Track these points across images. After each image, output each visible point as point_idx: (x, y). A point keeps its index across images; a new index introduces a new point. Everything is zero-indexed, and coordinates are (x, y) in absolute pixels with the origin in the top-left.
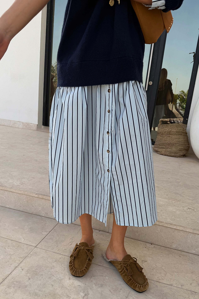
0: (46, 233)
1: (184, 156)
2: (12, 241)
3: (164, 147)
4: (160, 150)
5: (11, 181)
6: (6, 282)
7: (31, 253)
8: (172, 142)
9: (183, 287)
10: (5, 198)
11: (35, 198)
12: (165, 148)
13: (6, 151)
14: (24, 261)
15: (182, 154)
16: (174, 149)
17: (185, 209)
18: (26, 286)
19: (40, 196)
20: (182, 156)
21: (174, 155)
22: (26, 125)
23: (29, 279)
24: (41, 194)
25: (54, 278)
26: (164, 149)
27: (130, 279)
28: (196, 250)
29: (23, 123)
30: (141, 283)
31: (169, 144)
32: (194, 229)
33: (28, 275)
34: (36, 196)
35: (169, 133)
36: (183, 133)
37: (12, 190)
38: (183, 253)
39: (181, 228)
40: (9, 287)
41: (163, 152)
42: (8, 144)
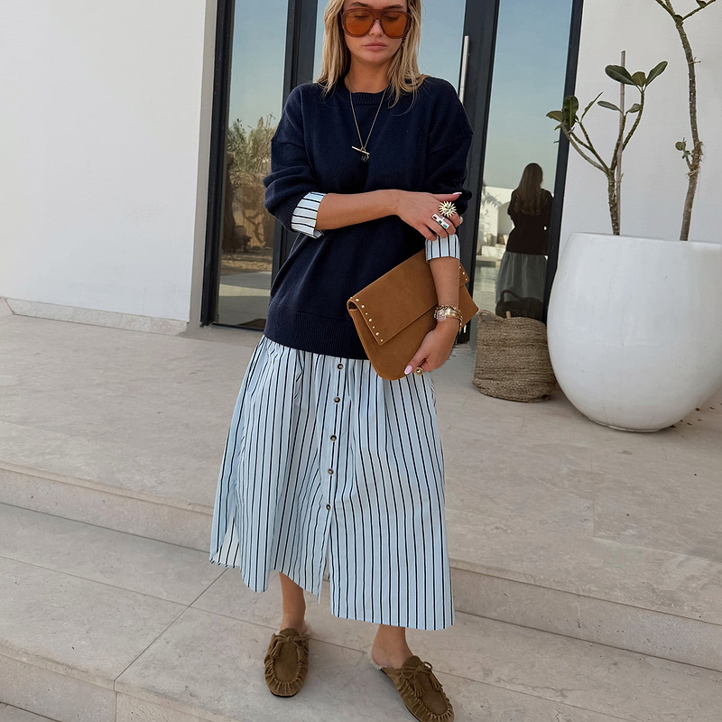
0: (208, 583)
1: (545, 398)
2: (147, 597)
3: (494, 376)
4: (484, 383)
5: (138, 478)
6: (140, 659)
7: (182, 617)
8: (511, 365)
9: (453, 673)
10: (126, 513)
11: (186, 513)
12: (496, 380)
13: (121, 403)
14: (169, 630)
15: (538, 394)
16: (517, 382)
17: (488, 529)
18: (175, 668)
19: (197, 509)
20: (538, 398)
21: (517, 396)
22: (161, 323)
23: (180, 657)
24: (199, 505)
25: (223, 656)
26: (495, 382)
27: (418, 705)
28: (498, 610)
29: (152, 319)
30: (438, 713)
31: (505, 369)
32: (490, 568)
33: (178, 650)
34: (190, 508)
35: (504, 343)
36: (537, 341)
37: (143, 497)
38: (474, 617)
39: (465, 567)
40: (147, 667)
41: (492, 390)
42: (122, 383)
